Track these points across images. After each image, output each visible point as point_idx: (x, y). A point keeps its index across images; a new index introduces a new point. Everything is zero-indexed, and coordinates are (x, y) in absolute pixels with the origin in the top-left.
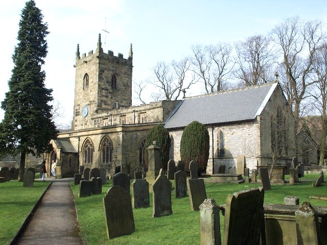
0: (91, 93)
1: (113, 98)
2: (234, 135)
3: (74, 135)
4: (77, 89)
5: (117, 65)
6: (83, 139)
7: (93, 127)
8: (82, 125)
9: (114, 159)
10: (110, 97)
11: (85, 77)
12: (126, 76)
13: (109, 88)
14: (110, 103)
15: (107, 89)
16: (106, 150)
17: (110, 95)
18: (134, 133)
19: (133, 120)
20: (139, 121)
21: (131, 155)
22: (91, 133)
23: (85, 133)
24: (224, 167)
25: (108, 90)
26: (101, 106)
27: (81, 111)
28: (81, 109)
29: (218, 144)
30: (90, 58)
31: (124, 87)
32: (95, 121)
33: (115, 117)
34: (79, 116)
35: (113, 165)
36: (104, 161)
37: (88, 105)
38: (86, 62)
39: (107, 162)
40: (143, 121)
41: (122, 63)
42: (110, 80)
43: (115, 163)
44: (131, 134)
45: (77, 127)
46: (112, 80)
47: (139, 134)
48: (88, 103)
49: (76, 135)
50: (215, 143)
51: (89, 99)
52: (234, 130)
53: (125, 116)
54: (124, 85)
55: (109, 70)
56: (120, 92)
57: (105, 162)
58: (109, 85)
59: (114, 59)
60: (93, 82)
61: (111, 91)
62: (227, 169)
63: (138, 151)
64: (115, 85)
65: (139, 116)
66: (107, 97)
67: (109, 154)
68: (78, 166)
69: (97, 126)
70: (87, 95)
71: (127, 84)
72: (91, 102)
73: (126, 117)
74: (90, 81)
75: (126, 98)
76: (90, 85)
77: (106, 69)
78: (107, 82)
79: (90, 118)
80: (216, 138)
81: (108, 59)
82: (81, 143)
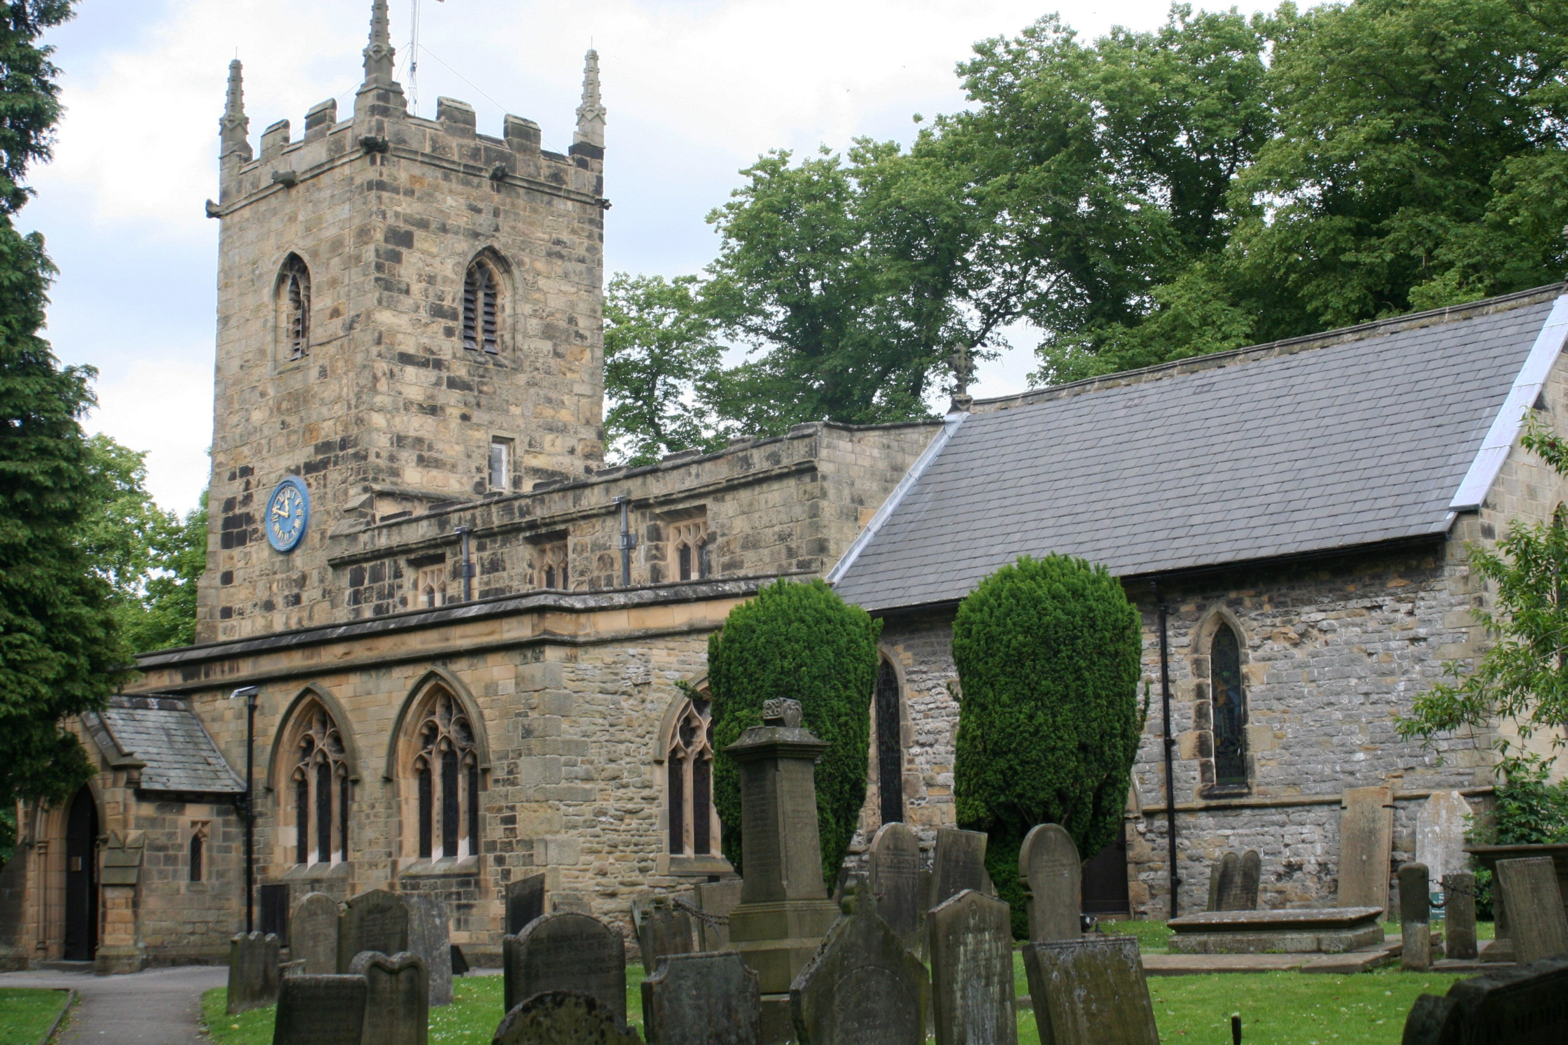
0: (331, 390)
1: (477, 416)
2: (1309, 647)
3: (218, 676)
4: (235, 364)
5: (497, 198)
6: (280, 699)
7: (343, 614)
8: (269, 606)
9: (494, 832)
10: (454, 412)
11: (281, 279)
12: (559, 266)
13: (449, 348)
14: (450, 450)
15: (431, 362)
16: (437, 767)
17: (456, 395)
18: (632, 649)
19: (618, 566)
20: (656, 574)
21: (611, 805)
22: (330, 656)
23: (296, 661)
24: (1251, 868)
25: (438, 364)
26: (395, 473)
27: (256, 508)
28: (260, 497)
29: (1201, 713)
30: (318, 153)
31: (547, 346)
32: (356, 581)
33: (493, 548)
34: (252, 547)
35: (491, 873)
36: (425, 851)
37: (310, 468)
38: (289, 183)
39: (450, 850)
40: (685, 573)
41: (533, 187)
42: (453, 294)
43: (500, 860)
44: (607, 654)
45: (234, 621)
46: (469, 302)
47: (659, 653)
48: (303, 455)
49: (228, 677)
50: (1184, 705)
51: (310, 430)
52: (1311, 614)
53: (563, 535)
54: (549, 332)
55: (444, 229)
56: (522, 379)
57: (437, 852)
58: (449, 332)
59: (475, 153)
60: (336, 313)
61: (461, 371)
62: (1267, 877)
63: (660, 777)
64: (490, 327)
65: (655, 535)
66: (433, 410)
67: (462, 796)
68: (250, 881)
69: (368, 614)
70: (300, 399)
71: (572, 320)
72: (326, 447)
73: (571, 541)
74: (320, 304)
75: (565, 415)
76: (317, 333)
77: (423, 224)
78: (438, 312)
79: (322, 557)
80: (1189, 668)
81: (435, 159)
82: (268, 724)
